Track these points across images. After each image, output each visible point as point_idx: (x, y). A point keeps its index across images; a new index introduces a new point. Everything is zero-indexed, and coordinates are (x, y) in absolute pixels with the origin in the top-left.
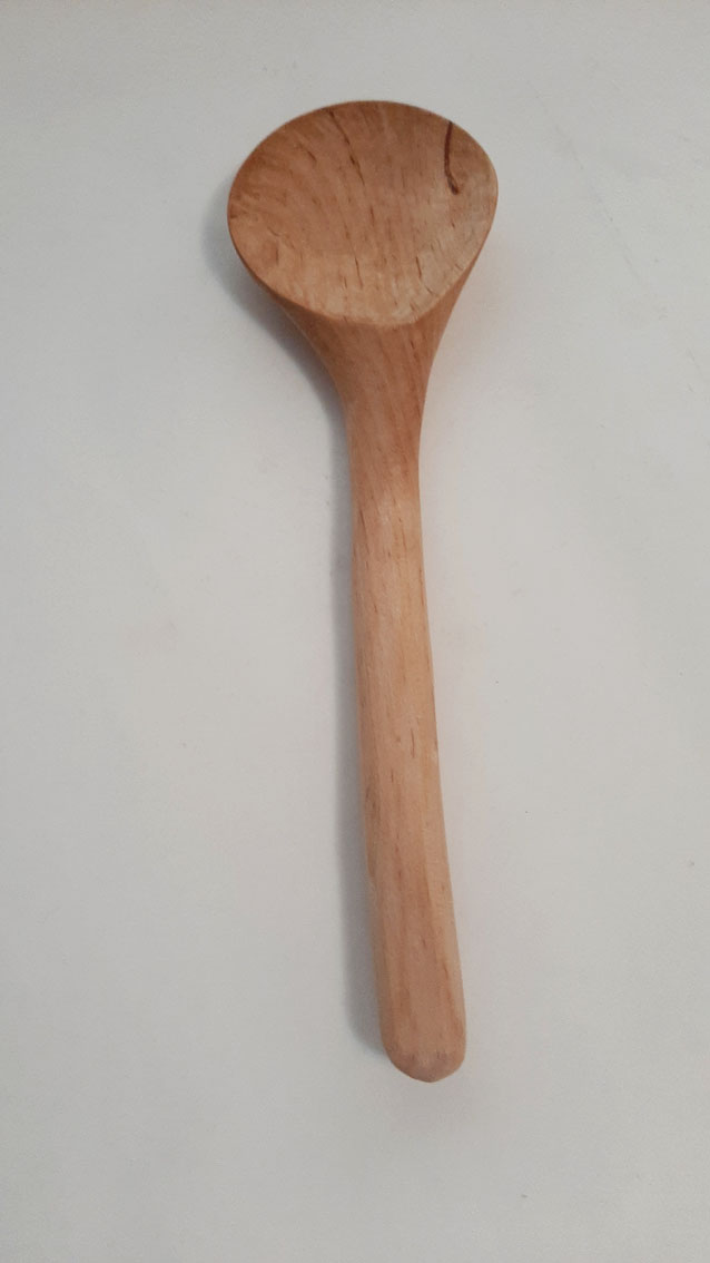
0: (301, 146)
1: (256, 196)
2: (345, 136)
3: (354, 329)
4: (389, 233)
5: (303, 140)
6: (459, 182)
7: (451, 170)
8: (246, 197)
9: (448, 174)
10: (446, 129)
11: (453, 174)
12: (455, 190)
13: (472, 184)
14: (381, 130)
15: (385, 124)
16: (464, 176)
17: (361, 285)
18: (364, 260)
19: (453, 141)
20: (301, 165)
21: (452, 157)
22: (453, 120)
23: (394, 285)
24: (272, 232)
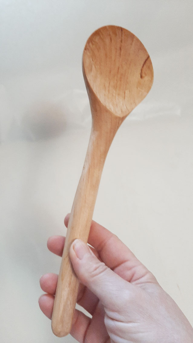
0: (110, 35)
1: (93, 44)
2: (122, 39)
3: (107, 111)
4: (121, 78)
5: (111, 33)
6: (143, 75)
7: (143, 70)
8: (91, 44)
9: (142, 70)
10: (147, 57)
11: (143, 72)
12: (141, 77)
13: (146, 78)
14: (131, 44)
15: (133, 44)
16: (146, 74)
17: (109, 92)
18: (112, 83)
19: (147, 62)
20: (107, 41)
21: (145, 66)
22: (150, 56)
23: (117, 97)
24: (92, 60)
